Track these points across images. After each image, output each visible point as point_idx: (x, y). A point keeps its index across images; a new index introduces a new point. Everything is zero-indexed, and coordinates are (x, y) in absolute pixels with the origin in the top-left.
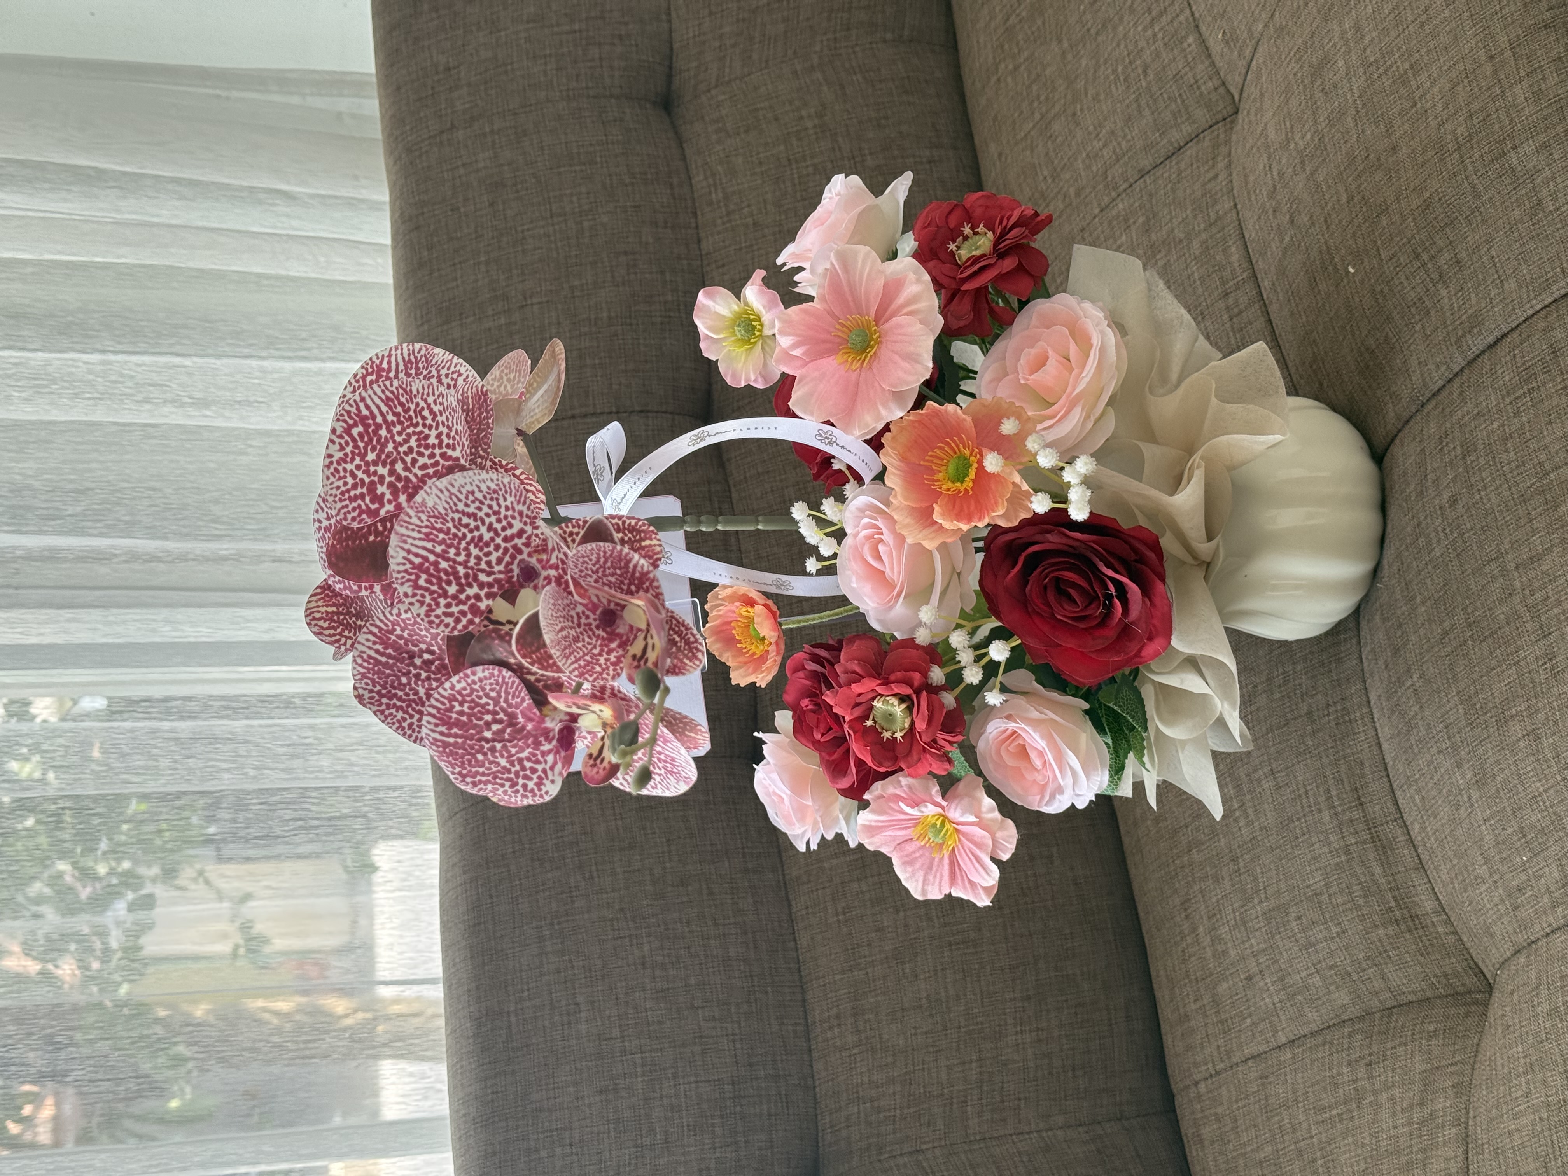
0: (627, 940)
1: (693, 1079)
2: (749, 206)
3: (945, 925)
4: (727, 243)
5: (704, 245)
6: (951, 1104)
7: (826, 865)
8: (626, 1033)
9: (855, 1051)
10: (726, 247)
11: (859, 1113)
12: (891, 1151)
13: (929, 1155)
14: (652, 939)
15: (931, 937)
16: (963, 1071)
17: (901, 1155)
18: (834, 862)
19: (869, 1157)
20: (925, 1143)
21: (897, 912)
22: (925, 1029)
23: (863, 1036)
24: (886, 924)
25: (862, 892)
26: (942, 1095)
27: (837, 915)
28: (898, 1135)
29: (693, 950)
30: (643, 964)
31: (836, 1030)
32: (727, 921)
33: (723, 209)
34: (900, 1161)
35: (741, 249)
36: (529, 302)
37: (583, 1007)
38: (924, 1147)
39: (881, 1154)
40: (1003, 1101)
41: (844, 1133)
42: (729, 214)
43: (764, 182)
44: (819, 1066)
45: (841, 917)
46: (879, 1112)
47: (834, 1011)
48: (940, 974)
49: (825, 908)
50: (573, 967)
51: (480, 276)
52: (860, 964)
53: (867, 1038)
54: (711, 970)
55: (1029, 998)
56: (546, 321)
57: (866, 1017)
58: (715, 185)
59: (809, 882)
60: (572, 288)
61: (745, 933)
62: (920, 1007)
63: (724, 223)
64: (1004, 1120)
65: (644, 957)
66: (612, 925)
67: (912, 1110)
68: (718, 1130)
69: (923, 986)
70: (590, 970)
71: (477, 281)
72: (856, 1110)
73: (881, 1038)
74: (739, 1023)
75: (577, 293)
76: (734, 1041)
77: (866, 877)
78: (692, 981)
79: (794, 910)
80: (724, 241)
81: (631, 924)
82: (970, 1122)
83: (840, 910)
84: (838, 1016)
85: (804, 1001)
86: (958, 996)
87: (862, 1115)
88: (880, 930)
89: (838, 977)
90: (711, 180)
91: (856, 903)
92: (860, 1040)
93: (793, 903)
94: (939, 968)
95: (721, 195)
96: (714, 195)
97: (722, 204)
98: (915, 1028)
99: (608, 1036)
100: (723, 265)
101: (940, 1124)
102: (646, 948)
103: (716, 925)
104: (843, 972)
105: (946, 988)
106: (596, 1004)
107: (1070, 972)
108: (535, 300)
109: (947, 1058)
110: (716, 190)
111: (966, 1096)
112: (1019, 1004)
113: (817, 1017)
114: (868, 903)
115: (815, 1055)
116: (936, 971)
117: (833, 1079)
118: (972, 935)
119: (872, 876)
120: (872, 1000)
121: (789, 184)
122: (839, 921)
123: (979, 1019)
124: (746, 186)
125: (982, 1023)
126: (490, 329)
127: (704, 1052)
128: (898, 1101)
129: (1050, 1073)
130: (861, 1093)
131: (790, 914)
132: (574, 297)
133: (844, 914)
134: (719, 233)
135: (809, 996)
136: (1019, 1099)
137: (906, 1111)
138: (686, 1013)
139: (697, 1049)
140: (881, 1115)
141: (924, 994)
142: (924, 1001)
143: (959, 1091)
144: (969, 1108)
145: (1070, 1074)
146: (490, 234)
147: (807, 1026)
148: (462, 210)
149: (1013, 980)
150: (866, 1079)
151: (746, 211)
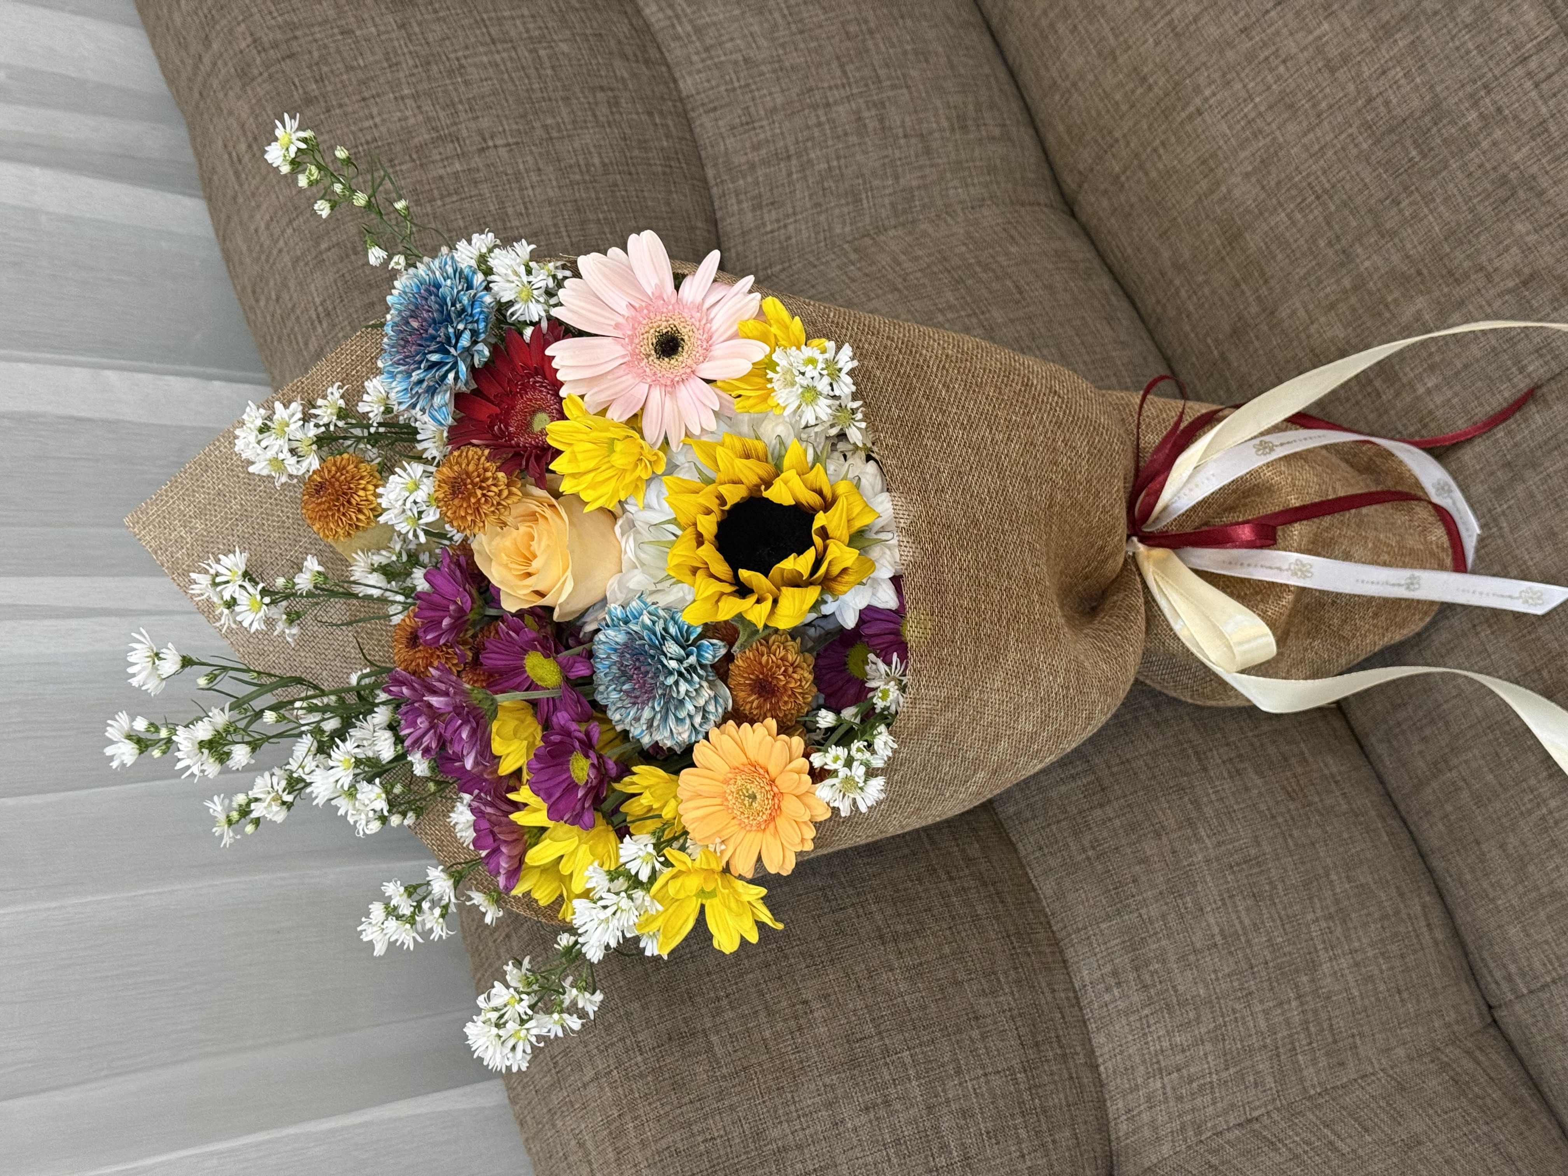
0: (850, 910)
1: (980, 1072)
2: (732, 39)
3: (1219, 844)
4: (714, 83)
5: (681, 85)
6: (1278, 1056)
7: (1054, 794)
8: (882, 1028)
9: (1147, 1011)
10: (712, 88)
11: (1164, 1087)
12: (1214, 1127)
13: (1266, 1121)
14: (883, 905)
15: (1208, 861)
16: (1282, 1014)
17: (1229, 1129)
18: (1063, 789)
19: (1185, 1140)
20: (1256, 1109)
21: (1158, 835)
22: (1227, 971)
23: (1152, 992)
24: (1149, 853)
25: (1110, 820)
26: (1265, 1046)
27: (1084, 850)
28: (1219, 1105)
29: (936, 912)
30: (881, 937)
31: (1116, 992)
32: (962, 874)
33: (698, 44)
34: (1230, 1136)
35: (734, 89)
36: (490, 143)
37: (815, 1005)
38: (1256, 1114)
39: (1201, 1133)
40: (1335, 1042)
41: (1146, 1117)
42: (707, 49)
43: (743, 13)
44: (1099, 1039)
45: (1090, 853)
46: (1191, 1082)
47: (1109, 968)
48: (1228, 902)
49: (1066, 845)
50: (786, 957)
51: (409, 113)
52: (1129, 906)
53: (1158, 994)
54: (964, 934)
55: (1331, 917)
56: (521, 167)
57: (1151, 968)
58: (677, 17)
59: (1034, 817)
60: (545, 127)
61: (985, 884)
62: (1216, 945)
63: (703, 61)
64: (1342, 1064)
65: (879, 929)
66: (825, 896)
67: (1232, 1071)
68: (1022, 1133)
69: (1212, 921)
70: (812, 956)
71: (406, 119)
72: (1159, 1084)
73: (1176, 991)
74: (1012, 993)
75: (555, 134)
76: (1013, 1018)
77: (1109, 801)
78: (947, 950)
79: (1023, 853)
80: (708, 81)
81: (851, 891)
82: (1305, 1073)
83: (1087, 844)
84: (1115, 973)
85: (1065, 962)
86: (1255, 925)
87: (1168, 1089)
88: (1144, 861)
89: (1103, 926)
90: (670, 12)
91: (1105, 834)
92: (1150, 998)
93: (1020, 846)
94: (1226, 895)
95: (689, 28)
96: (679, 29)
97: (694, 38)
98: (1215, 971)
99: (859, 1036)
100: (715, 109)
101: (1270, 1082)
102: (878, 917)
103: (951, 879)
104: (1108, 918)
105: (1239, 918)
106: (833, 997)
107: (1363, 881)
108: (499, 142)
109: (1261, 1002)
110: (680, 23)
111: (1292, 1043)
112: (1324, 924)
113: (1087, 978)
114: (1121, 831)
115: (1092, 1026)
116: (1223, 900)
117: (1121, 1052)
118: (1253, 852)
119: (1117, 799)
120: (1154, 946)
121: (777, 15)
122: (1088, 858)
123: (1286, 950)
124: (721, 16)
125: (1290, 953)
126: (441, 178)
127: (984, 1037)
128: (1212, 1064)
129: (1377, 999)
130: (1163, 1064)
131: (1019, 859)
132: (551, 139)
133: (1094, 848)
134: (699, 72)
135: (1070, 953)
136: (1353, 1036)
137: (1224, 1075)
138: (950, 990)
139: (976, 1034)
140: (1195, 1085)
141: (1216, 930)
142: (1218, 939)
143: (1284, 1038)
144: (1300, 1057)
145: (1397, 998)
146: (411, 62)
147: (1075, 991)
148: (358, 33)
149: (1310, 898)
150: (1166, 1044)
151: (729, 45)
